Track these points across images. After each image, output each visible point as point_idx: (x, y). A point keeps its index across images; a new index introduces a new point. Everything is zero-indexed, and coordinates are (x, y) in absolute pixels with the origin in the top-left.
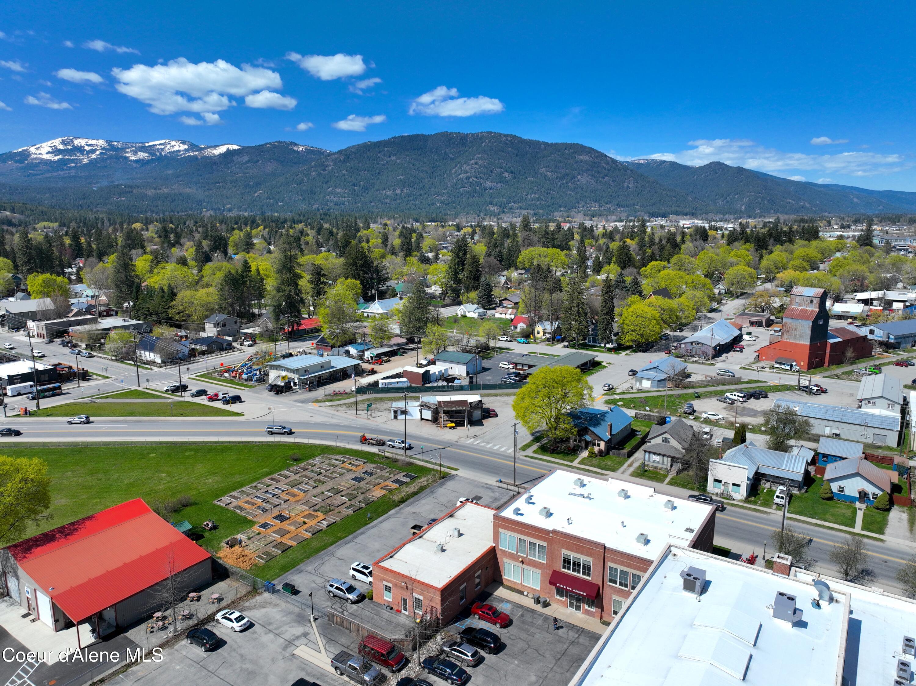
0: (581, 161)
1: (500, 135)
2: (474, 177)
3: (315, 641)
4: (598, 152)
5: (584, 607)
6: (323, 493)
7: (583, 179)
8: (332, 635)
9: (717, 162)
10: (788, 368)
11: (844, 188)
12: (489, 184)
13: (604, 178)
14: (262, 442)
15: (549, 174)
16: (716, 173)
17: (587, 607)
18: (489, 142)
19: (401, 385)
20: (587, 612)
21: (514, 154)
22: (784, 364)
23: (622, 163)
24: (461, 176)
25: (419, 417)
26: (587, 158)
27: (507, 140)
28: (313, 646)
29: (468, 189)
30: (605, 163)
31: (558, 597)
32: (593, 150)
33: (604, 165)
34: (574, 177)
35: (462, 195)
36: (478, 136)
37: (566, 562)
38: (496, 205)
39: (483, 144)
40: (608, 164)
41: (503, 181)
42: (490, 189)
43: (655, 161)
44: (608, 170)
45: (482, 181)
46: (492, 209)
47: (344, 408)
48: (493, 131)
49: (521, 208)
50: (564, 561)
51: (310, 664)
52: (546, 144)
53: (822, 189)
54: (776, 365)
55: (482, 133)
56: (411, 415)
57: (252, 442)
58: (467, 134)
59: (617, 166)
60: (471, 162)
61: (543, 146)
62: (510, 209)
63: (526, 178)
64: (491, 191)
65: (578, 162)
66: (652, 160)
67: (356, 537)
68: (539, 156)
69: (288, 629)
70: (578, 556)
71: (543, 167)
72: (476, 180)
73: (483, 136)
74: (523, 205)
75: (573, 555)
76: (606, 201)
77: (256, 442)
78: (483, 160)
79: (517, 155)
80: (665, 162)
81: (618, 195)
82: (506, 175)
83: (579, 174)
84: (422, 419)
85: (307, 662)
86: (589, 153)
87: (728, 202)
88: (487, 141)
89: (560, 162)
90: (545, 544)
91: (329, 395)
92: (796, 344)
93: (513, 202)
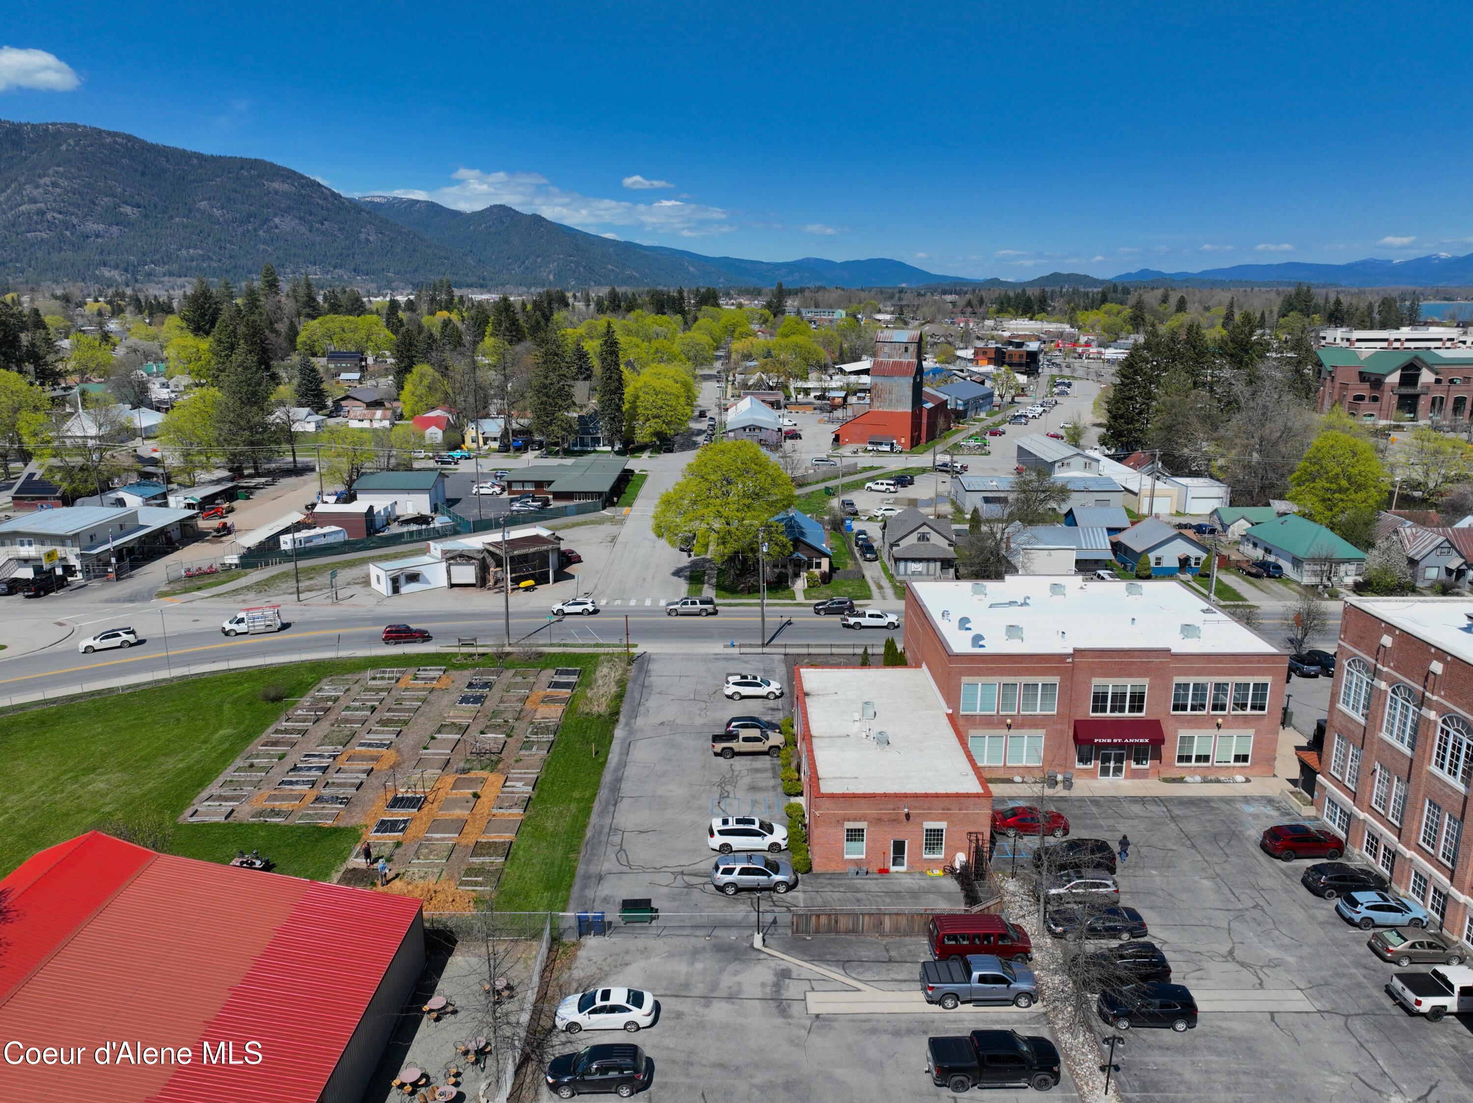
0: (276, 193)
1: (99, 132)
2: (54, 210)
3: (819, 977)
4: (303, 177)
5: (1128, 766)
6: (433, 738)
7: (286, 224)
8: (835, 954)
9: (501, 206)
10: (888, 448)
11: (673, 252)
12: (91, 226)
13: (322, 224)
14: (138, 685)
15: (217, 213)
16: (504, 223)
17: (1134, 765)
18: (77, 144)
19: (330, 540)
20: (1135, 774)
21: (136, 171)
22: (881, 444)
23: (350, 201)
24: (23, 208)
25: (445, 583)
26: (286, 187)
27: (115, 142)
28: (830, 986)
29: (45, 236)
30: (320, 198)
31: (1081, 766)
32: (295, 173)
33: (320, 202)
34: (267, 220)
35: (32, 245)
36: (47, 130)
37: (1099, 701)
38: (116, 267)
39: (64, 147)
40: (325, 199)
41: (120, 221)
42: (97, 236)
43: (401, 201)
44: (328, 210)
45: (75, 221)
46: (107, 274)
47: (251, 595)
48: (80, 123)
49: (171, 274)
50: (1096, 698)
51: (870, 1016)
52: (201, 157)
53: (647, 253)
54: (870, 448)
55: (53, 124)
56: (428, 582)
57: (111, 690)
58: (20, 125)
59: (343, 203)
60: (42, 181)
61: (195, 161)
62: (149, 274)
63: (172, 217)
64: (99, 240)
65: (269, 193)
66: (395, 198)
67: (615, 789)
68: (190, 177)
69: (738, 979)
70: (1120, 681)
71: (204, 199)
72: (61, 217)
73: (59, 131)
74: (175, 267)
75: (1110, 685)
76: (333, 263)
77: (123, 688)
78: (69, 179)
79: (143, 174)
80: (418, 201)
81: (354, 254)
82: (128, 210)
83: (275, 215)
84: (453, 586)
85: (864, 1017)
86: (288, 178)
87: (527, 268)
88: (71, 142)
89: (235, 191)
90: (1056, 680)
91: (178, 580)
92: (892, 413)
93: (152, 262)
